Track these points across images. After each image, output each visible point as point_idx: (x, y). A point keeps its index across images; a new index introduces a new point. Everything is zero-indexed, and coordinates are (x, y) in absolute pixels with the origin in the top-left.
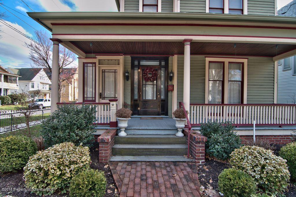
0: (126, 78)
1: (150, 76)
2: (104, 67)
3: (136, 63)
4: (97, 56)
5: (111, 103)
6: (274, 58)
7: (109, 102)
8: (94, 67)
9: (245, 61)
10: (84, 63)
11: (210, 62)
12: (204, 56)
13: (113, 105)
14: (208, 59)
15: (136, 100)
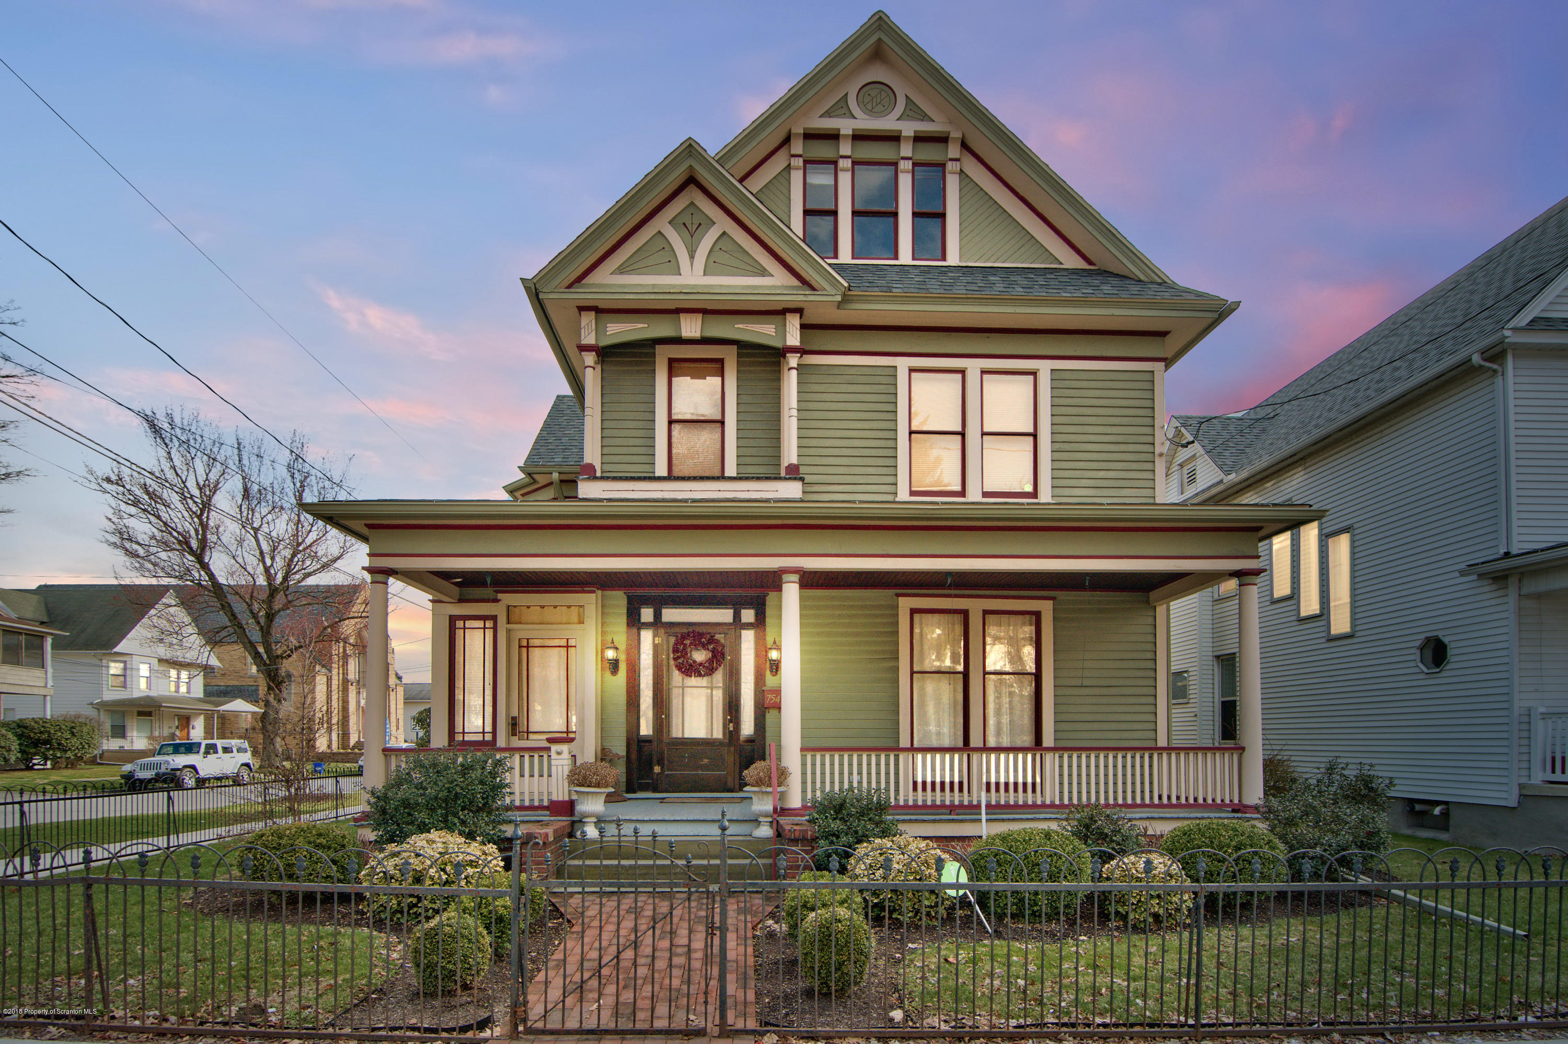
0: (608, 667)
1: (697, 657)
2: (526, 632)
3: (647, 614)
4: (500, 596)
5: (554, 748)
6: (1153, 595)
7: (547, 745)
8: (489, 634)
9: (1046, 608)
10: (453, 619)
11: (913, 611)
12: (892, 592)
14: (906, 604)
15: (647, 741)
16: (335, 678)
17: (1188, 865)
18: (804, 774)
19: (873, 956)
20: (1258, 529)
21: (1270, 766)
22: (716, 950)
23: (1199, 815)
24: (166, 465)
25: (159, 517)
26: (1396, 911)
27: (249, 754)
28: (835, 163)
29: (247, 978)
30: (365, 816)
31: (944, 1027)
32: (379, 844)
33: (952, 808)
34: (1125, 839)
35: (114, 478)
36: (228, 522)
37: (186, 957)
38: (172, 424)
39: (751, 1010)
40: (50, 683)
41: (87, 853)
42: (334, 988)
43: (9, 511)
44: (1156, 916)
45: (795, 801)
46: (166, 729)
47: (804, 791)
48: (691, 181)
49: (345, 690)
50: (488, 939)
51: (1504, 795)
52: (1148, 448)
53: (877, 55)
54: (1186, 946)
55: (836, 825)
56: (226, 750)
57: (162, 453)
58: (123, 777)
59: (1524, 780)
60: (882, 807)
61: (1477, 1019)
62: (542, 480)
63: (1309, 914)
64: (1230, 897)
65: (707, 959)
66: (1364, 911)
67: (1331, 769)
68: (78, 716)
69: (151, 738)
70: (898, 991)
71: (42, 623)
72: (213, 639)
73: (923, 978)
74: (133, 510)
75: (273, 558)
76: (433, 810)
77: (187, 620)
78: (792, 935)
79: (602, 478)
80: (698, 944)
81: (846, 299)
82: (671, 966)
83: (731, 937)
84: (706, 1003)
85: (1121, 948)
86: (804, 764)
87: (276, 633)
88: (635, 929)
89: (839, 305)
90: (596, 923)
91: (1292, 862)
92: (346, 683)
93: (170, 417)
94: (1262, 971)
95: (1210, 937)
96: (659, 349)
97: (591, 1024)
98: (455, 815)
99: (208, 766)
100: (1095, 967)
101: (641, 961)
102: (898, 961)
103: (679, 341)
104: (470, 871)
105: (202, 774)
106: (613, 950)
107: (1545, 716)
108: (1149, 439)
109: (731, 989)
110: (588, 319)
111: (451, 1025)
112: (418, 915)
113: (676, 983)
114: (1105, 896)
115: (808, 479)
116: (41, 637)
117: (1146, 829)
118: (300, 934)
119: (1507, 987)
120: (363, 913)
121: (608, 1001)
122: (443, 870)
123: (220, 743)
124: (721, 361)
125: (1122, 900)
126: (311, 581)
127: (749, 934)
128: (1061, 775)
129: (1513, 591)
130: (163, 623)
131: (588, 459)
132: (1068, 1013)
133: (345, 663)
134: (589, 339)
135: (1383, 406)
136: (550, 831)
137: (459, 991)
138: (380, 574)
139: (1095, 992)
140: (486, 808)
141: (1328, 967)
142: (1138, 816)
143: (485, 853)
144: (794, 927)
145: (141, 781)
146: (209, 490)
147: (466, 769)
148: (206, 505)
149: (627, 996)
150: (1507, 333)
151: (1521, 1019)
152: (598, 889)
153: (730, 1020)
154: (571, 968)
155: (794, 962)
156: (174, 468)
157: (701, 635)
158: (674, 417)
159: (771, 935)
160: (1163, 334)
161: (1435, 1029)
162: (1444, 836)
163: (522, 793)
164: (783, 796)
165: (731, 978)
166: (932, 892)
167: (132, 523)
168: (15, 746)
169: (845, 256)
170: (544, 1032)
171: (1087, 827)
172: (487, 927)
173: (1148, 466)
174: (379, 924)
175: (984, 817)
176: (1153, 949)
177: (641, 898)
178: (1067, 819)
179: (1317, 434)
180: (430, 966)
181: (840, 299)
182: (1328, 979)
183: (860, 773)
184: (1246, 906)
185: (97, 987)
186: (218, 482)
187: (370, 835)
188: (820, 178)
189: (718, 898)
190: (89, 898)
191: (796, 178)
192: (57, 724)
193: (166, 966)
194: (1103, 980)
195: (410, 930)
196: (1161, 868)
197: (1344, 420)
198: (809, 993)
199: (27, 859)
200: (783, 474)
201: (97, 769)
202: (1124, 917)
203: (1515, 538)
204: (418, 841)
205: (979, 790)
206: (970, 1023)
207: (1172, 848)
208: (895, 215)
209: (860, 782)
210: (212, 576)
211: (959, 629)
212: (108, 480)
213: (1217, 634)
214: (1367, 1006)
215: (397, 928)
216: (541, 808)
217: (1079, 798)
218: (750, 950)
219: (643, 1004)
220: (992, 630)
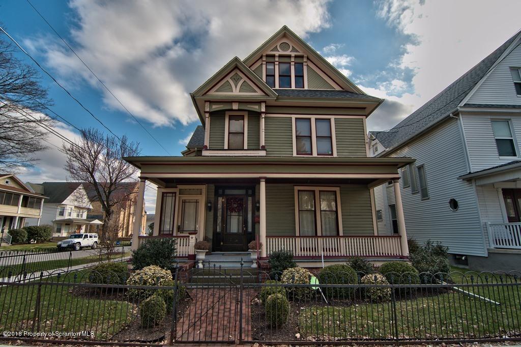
0: (208, 209)
1: (235, 206)
2: (185, 197)
3: (220, 191)
4: (178, 186)
5: (191, 236)
6: (369, 185)
7: (188, 235)
8: (174, 198)
9: (337, 189)
10: (163, 193)
11: (299, 191)
12: (293, 184)
13: (192, 238)
14: (297, 188)
15: (219, 234)
16: (126, 212)
17: (388, 278)
18: (267, 245)
19: (290, 312)
20: (397, 165)
21: (410, 243)
22: (239, 310)
23: (390, 260)
24: (86, 146)
25: (82, 162)
26: (456, 295)
27: (97, 238)
28: (274, 63)
29: (86, 321)
30: (131, 260)
31: (314, 340)
32: (134, 270)
33: (313, 257)
34: (368, 268)
35: (71, 149)
36: (101, 163)
37: (67, 312)
38: (90, 134)
39: (250, 333)
40: (41, 214)
41: (42, 273)
42: (113, 325)
43: (39, 160)
44: (379, 296)
45: (264, 255)
46: (73, 229)
47: (267, 251)
48: (236, 67)
49: (129, 217)
50: (165, 306)
51: (483, 253)
52: (363, 141)
53: (285, 36)
54: (390, 308)
55: (277, 263)
56: (91, 237)
57: (85, 142)
58: (57, 246)
59: (488, 247)
60: (291, 257)
61: (489, 337)
62: (192, 150)
63: (429, 296)
64: (403, 289)
65: (236, 314)
66: (446, 295)
67: (428, 243)
68: (47, 225)
69: (68, 233)
70: (298, 326)
71: (42, 195)
72: (92, 200)
73: (306, 321)
74: (75, 159)
75: (113, 174)
76: (152, 258)
77: (85, 193)
78: (263, 304)
79: (209, 150)
80: (233, 308)
81: (278, 99)
82: (224, 316)
83: (244, 304)
84: (235, 330)
85: (369, 309)
86: (267, 242)
87: (110, 198)
88: (213, 302)
89: (276, 100)
90: (200, 300)
91: (421, 276)
92: (129, 214)
93: (89, 132)
94: (416, 318)
95: (398, 304)
96: (226, 112)
97: (197, 339)
98: (159, 260)
99: (85, 242)
100: (362, 316)
101: (215, 314)
102: (298, 314)
103: (232, 110)
104: (162, 280)
105: (82, 245)
106: (206, 310)
107: (491, 225)
108: (363, 138)
109: (243, 325)
110: (207, 104)
111: (151, 339)
112: (143, 296)
113: (225, 322)
114: (363, 289)
115: (268, 150)
116: (41, 199)
117: (373, 265)
118: (105, 304)
119: (497, 324)
120: (126, 296)
121: (203, 330)
122: (153, 280)
123: (89, 234)
124: (243, 116)
125: (368, 291)
126: (123, 181)
127: (250, 304)
128: (346, 246)
129: (474, 184)
130: (78, 195)
131: (205, 144)
132: (354, 335)
133: (130, 207)
134: (207, 110)
135: (428, 129)
136: (187, 265)
137: (154, 326)
138: (143, 179)
139: (363, 327)
140: (169, 257)
141: (437, 316)
142: (370, 260)
143: (167, 274)
144: (264, 301)
145: (63, 247)
146: (97, 153)
147: (163, 243)
148: (96, 158)
149: (209, 328)
150: (459, 108)
151: (504, 337)
152: (201, 287)
153: (243, 338)
154: (192, 317)
155: (264, 315)
156: (88, 147)
157: (236, 198)
158: (230, 132)
159: (257, 304)
160: (365, 108)
161: (476, 341)
162: (467, 267)
163: (180, 252)
164: (260, 253)
165: (243, 320)
166: (308, 288)
167: (74, 163)
168: (26, 236)
169: (277, 87)
170: (181, 342)
171: (355, 264)
172: (165, 301)
173: (364, 146)
174: (131, 300)
175: (323, 260)
176: (380, 310)
177: (216, 290)
178: (349, 261)
179: (410, 137)
180: (146, 316)
181: (275, 98)
182: (438, 321)
183: (284, 245)
184: (408, 293)
185: (36, 324)
186: (100, 151)
187: (131, 267)
188: (270, 67)
189: (240, 290)
190: (39, 290)
191: (264, 67)
192: (40, 228)
193: (60, 316)
194: (365, 321)
195: (140, 302)
196: (380, 279)
197: (417, 133)
198: (269, 327)
199: (23, 275)
200: (260, 148)
201: (50, 243)
202: (369, 297)
203: (471, 168)
204: (146, 269)
205: (321, 251)
206: (322, 339)
207: (383, 271)
208: (290, 76)
209: (284, 248)
210: (94, 180)
211: (312, 196)
212: (69, 150)
213: (389, 198)
214: (452, 332)
215: (136, 302)
216: (185, 257)
217: (352, 254)
218: (250, 310)
219: (215, 331)
220: (322, 197)
